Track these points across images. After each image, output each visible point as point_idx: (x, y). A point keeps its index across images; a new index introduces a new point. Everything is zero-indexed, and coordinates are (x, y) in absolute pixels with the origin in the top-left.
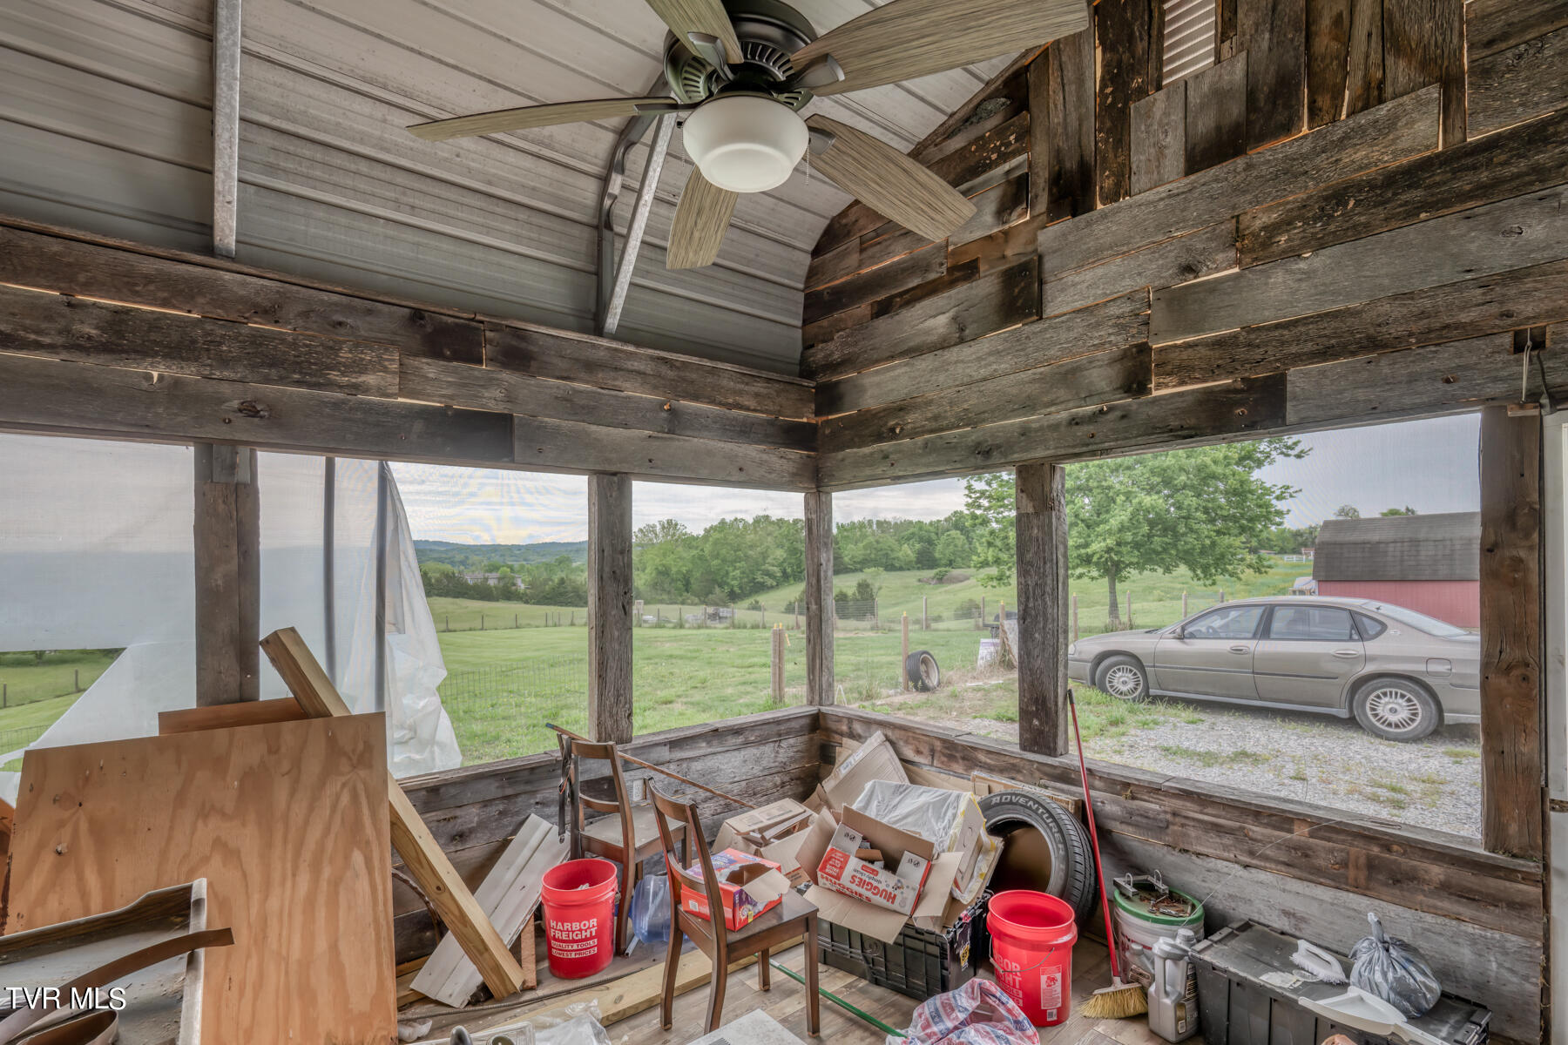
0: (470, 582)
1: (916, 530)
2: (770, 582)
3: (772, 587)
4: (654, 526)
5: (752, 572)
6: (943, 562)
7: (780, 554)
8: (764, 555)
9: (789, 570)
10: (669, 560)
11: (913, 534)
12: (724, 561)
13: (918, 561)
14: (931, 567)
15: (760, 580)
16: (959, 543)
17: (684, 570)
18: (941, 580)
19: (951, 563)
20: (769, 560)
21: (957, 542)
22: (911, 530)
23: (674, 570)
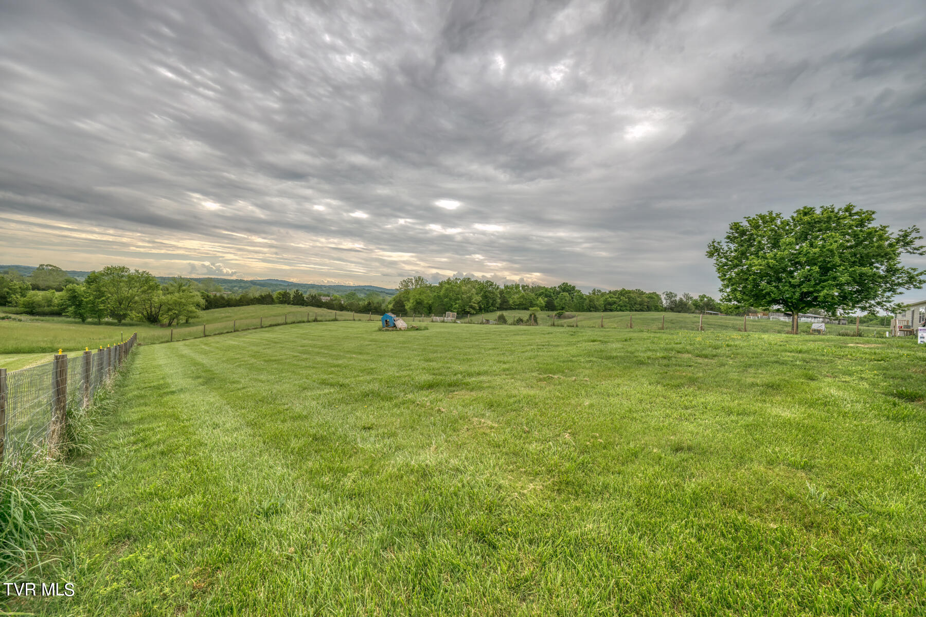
0: (324, 301)
1: (543, 291)
2: (473, 311)
3: (473, 314)
4: (411, 279)
5: (464, 306)
6: (559, 308)
7: (479, 298)
8: (470, 298)
9: (483, 306)
10: (423, 297)
11: (543, 293)
12: (450, 299)
13: (546, 306)
14: (553, 310)
15: (468, 310)
16: (568, 299)
17: (430, 302)
18: (560, 316)
19: (563, 309)
20: (473, 300)
21: (566, 298)
22: (541, 291)
23: (426, 302)
